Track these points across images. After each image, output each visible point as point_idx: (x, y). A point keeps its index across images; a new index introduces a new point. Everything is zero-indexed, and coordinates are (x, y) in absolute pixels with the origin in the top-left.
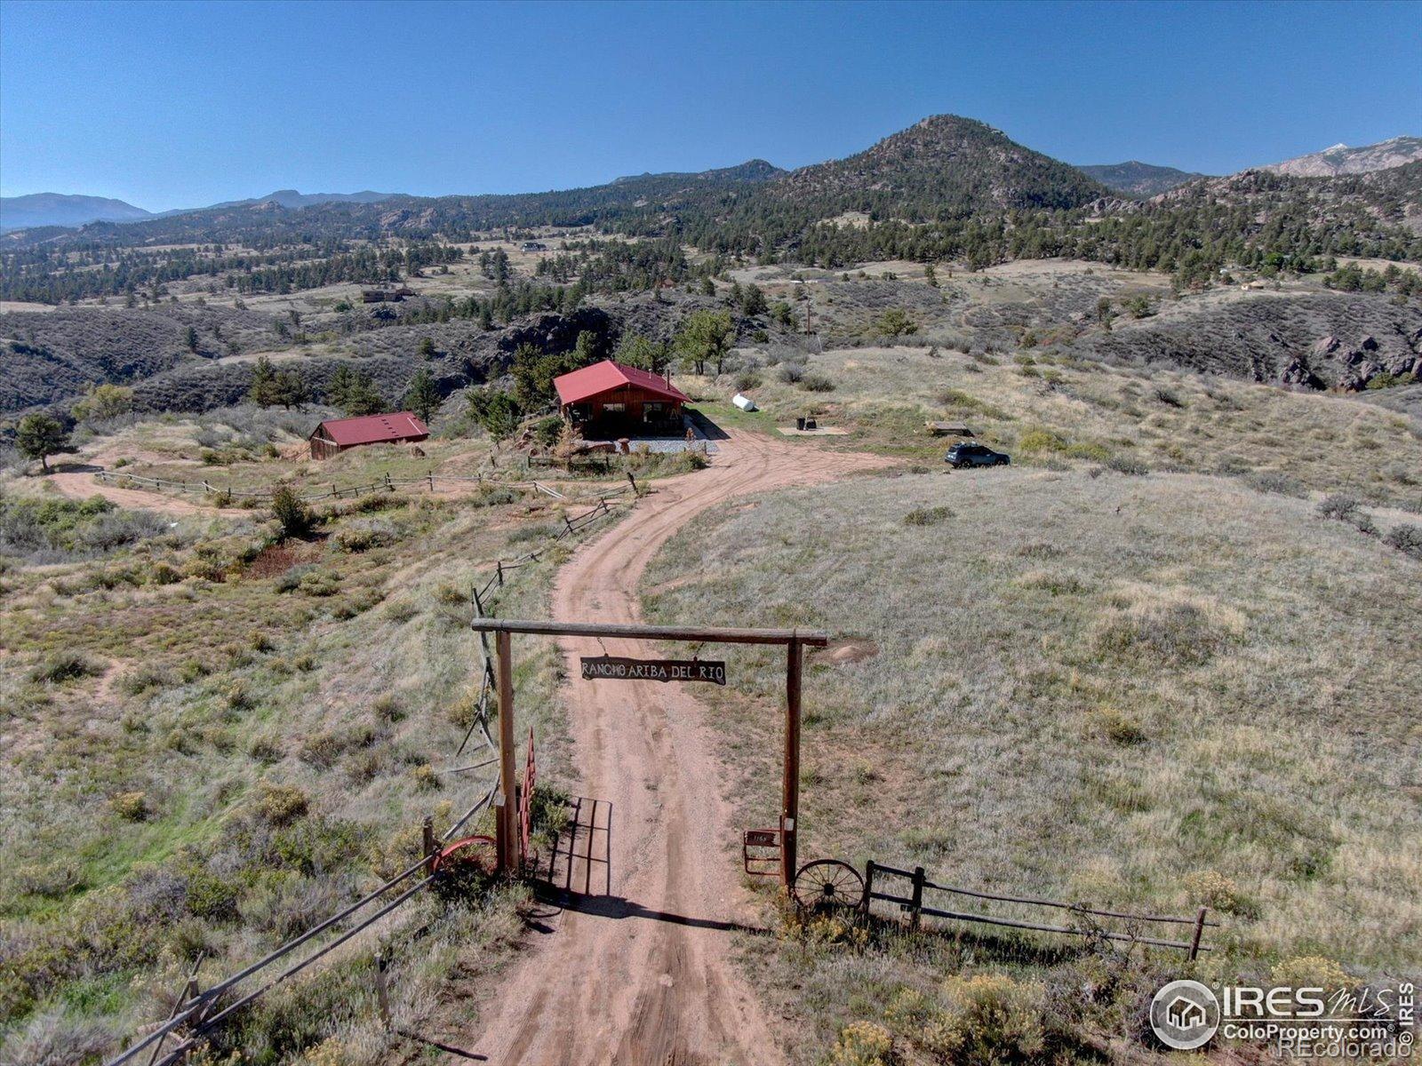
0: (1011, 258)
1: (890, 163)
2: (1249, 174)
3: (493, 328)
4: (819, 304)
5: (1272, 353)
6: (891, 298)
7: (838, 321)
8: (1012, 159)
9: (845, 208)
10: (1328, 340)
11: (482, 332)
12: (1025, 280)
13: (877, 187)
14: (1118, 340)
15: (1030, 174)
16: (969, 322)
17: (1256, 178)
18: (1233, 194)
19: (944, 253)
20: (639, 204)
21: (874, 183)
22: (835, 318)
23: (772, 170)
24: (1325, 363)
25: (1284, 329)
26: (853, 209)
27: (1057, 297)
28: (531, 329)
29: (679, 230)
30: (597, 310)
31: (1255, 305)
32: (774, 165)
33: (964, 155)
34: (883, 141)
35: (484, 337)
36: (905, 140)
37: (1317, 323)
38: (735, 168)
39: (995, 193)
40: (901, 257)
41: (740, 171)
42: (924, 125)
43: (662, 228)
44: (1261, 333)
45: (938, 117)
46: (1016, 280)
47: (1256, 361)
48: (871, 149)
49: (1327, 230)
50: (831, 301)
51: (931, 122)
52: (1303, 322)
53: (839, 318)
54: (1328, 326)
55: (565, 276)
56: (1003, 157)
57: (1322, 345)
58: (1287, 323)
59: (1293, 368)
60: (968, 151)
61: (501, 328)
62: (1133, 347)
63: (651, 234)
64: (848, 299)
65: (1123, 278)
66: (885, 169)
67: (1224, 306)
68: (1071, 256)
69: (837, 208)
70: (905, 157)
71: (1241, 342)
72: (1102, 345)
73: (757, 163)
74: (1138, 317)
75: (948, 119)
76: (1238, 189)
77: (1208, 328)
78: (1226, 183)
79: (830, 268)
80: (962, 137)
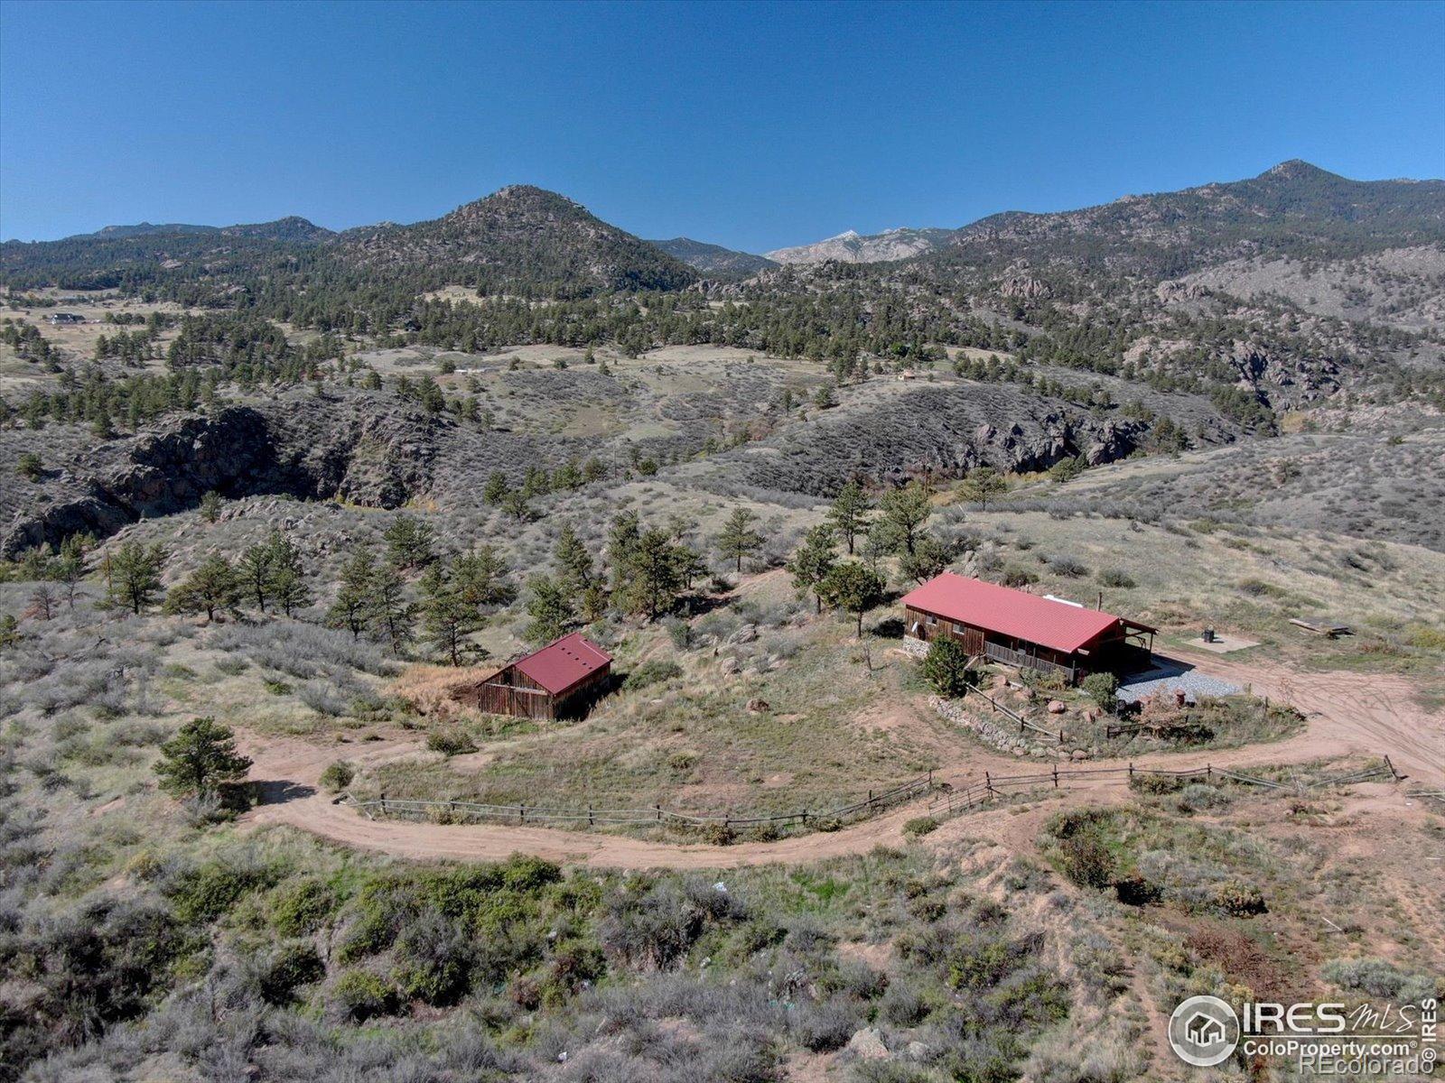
0: (661, 344)
1: (475, 232)
2: (828, 262)
3: (116, 436)
4: (500, 396)
5: (948, 441)
6: (573, 389)
7: (529, 416)
8: (602, 236)
9: (444, 282)
10: (986, 427)
11: (100, 443)
12: (694, 369)
13: (470, 258)
14: (831, 434)
15: (622, 251)
16: (667, 415)
17: (835, 266)
18: (818, 280)
19: (594, 337)
20: (169, 264)
21: (466, 254)
22: (524, 412)
23: (314, 229)
24: (988, 448)
25: (949, 418)
26: (454, 283)
27: (736, 387)
28: (171, 437)
29: (252, 300)
30: (248, 409)
31: (923, 395)
32: (316, 222)
33: (552, 228)
34: (460, 208)
35: (108, 449)
36: (485, 207)
37: (973, 411)
38: (268, 225)
39: (594, 270)
40: (549, 341)
41: (275, 228)
42: (505, 194)
43: (229, 298)
44: (935, 422)
45: (518, 188)
46: (687, 369)
47: (939, 449)
48: (449, 216)
49: (925, 320)
50: (512, 393)
51: (511, 193)
52: (963, 410)
53: (528, 412)
54: (982, 415)
55: (141, 359)
56: (592, 232)
57: (982, 432)
58: (951, 412)
59: (969, 454)
60: (555, 225)
61: (126, 436)
62: (845, 441)
63: (214, 304)
64: (529, 390)
65: (782, 366)
66: (471, 239)
67: (898, 397)
68: (721, 342)
69: (437, 281)
70: (491, 227)
71: (923, 432)
72: (818, 440)
73: (295, 220)
74: (823, 408)
75: (530, 191)
76: (821, 276)
77: (893, 419)
78: (811, 270)
79: (473, 352)
80: (547, 210)
